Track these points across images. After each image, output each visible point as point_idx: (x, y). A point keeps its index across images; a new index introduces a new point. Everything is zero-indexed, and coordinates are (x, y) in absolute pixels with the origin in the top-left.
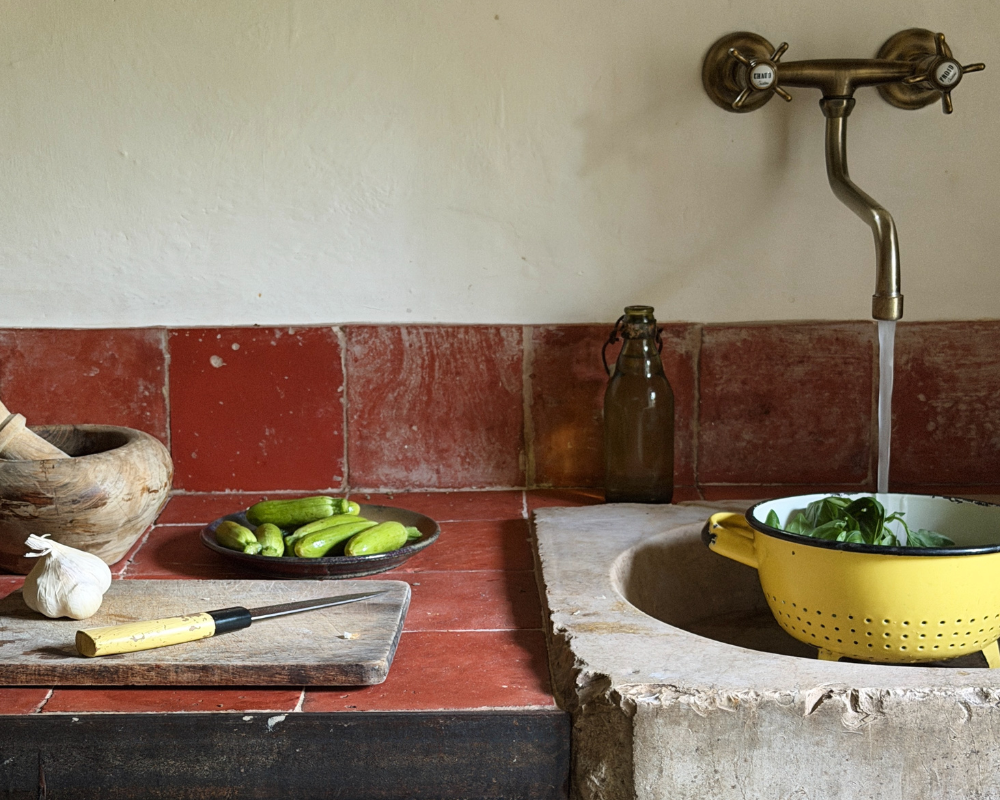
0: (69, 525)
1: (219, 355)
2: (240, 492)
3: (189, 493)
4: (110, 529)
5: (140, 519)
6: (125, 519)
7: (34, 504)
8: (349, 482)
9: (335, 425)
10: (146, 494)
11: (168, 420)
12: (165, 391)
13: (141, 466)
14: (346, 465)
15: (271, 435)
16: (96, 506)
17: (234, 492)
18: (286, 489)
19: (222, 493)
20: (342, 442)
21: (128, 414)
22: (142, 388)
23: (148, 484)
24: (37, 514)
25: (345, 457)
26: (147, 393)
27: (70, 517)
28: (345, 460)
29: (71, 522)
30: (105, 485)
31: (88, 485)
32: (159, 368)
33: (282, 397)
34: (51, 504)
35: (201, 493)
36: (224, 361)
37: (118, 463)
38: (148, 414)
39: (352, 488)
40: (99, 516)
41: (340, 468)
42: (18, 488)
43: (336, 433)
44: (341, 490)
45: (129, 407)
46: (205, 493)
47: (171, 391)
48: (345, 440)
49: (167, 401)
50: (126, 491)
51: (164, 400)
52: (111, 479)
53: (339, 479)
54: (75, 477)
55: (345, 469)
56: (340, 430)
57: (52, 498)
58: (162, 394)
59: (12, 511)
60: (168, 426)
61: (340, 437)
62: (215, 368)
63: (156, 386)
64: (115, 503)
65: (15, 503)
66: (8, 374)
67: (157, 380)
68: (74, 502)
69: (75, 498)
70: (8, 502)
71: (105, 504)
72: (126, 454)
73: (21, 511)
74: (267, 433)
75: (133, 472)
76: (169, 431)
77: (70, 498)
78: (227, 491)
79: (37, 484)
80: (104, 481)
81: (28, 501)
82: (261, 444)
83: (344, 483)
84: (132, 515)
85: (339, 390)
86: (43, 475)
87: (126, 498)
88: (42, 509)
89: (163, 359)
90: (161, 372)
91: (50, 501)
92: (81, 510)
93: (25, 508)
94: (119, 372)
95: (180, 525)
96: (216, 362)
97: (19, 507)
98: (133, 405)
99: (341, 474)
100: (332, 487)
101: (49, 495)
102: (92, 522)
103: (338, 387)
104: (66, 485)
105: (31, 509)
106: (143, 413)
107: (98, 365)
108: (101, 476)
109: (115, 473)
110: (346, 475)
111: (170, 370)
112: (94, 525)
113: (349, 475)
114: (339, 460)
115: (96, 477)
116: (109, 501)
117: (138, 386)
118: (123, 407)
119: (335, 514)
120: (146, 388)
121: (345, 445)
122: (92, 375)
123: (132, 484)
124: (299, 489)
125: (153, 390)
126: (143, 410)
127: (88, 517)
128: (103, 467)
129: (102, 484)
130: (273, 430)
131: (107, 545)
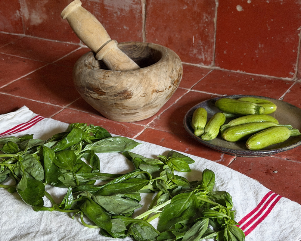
0: (114, 105)
1: (241, 5)
2: (244, 72)
3: (221, 69)
4: (137, 108)
5: (153, 104)
6: (144, 104)
7: (98, 94)
8: (297, 76)
9: (294, 47)
10: (155, 94)
11: (215, 34)
12: (215, 20)
13: (153, 80)
14: (297, 67)
15: (261, 47)
16: (126, 98)
17: (241, 72)
18: (265, 74)
19: (236, 72)
20: (297, 56)
21: (198, 29)
22: (205, 17)
23: (157, 88)
24: (99, 98)
25: (297, 63)
26: (207, 20)
27: (114, 102)
28: (296, 65)
29: (115, 104)
30: (131, 89)
31: (122, 88)
32: (213, 9)
33: (269, 30)
34: (105, 95)
35: (226, 70)
36: (243, 8)
37: (141, 77)
38: (207, 30)
39: (298, 79)
40: (129, 102)
41: (294, 69)
42: (91, 85)
43: (294, 51)
44: (293, 79)
45: (199, 26)
46: (228, 70)
47: (218, 20)
48: (298, 55)
49: (215, 25)
50: (142, 92)
51: (214, 25)
52: (135, 86)
53: (293, 74)
54: (116, 83)
55: (296, 69)
56: (296, 50)
57: (105, 92)
58: (213, 21)
59: (90, 95)
60: (215, 36)
61: (296, 53)
62: (238, 12)
63: (211, 17)
64: (136, 97)
65: (90, 91)
66: (150, 4)
67: (211, 14)
68: (115, 95)
69: (115, 94)
70: (88, 90)
71: (130, 98)
72: (148, 72)
73: (93, 95)
74: (260, 47)
75: (148, 82)
76: (215, 39)
77: (113, 94)
78: (238, 71)
79: (99, 84)
80: (131, 86)
81: (95, 92)
82: (256, 51)
83: (295, 76)
84: (147, 103)
85: (299, 29)
86: (103, 80)
87: (142, 95)
88: (101, 97)
89: (215, 5)
90: (214, 11)
91: (104, 93)
92: (119, 100)
93: (94, 95)
94: (196, 8)
95: (201, 92)
96: (239, 8)
97: (92, 93)
98: (200, 25)
99: (294, 72)
100: (289, 77)
101: (104, 91)
102: (126, 105)
103: (298, 28)
104: (111, 87)
105: (96, 96)
106: (204, 29)
107: (188, 5)
108: (129, 84)
109: (138, 82)
110: (296, 72)
111: (218, 10)
112: (127, 106)
113: (298, 73)
114: (293, 64)
115: (127, 84)
116: (132, 97)
117: (203, 16)
118: (196, 26)
119: (255, 114)
120: (207, 18)
121: (298, 58)
122: (184, 9)
123: (146, 88)
124: (273, 76)
125: (210, 19)
126: (205, 28)
127: (123, 103)
128: (132, 79)
129: (129, 88)
130: (263, 45)
131: (137, 114)
